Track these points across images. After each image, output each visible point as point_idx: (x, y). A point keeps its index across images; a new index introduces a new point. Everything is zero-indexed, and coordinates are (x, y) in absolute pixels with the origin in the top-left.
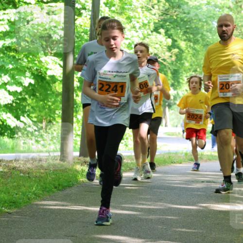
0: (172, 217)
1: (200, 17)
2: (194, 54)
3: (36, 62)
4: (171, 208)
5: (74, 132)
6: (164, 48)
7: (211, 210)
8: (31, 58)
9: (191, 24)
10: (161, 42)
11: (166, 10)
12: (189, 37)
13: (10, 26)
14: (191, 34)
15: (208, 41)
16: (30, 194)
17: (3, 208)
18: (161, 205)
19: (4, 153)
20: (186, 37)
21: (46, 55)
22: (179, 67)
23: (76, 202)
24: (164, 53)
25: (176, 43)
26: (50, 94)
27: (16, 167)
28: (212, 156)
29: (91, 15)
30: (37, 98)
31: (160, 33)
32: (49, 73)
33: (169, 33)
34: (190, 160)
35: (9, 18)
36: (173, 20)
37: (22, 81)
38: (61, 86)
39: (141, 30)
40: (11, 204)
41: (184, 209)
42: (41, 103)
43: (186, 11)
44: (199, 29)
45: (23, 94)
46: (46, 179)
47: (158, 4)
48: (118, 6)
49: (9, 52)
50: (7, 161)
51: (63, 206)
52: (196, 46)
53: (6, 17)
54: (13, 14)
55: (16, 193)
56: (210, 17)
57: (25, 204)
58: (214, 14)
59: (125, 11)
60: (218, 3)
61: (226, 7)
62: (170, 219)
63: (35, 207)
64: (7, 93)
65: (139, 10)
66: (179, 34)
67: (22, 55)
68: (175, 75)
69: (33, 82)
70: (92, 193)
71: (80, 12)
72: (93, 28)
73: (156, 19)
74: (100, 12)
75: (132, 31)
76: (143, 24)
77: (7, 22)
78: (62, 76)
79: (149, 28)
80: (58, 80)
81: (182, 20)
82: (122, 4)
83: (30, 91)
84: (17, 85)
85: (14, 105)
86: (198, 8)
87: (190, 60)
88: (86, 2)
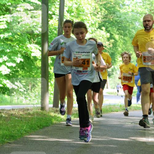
0: (113, 146)
1: (128, 20)
2: (124, 43)
3: (24, 48)
4: (112, 140)
5: (49, 92)
6: (105, 39)
7: (138, 141)
8: (21, 45)
9: (122, 24)
10: (103, 35)
11: (106, 15)
12: (121, 32)
13: (7, 25)
14: (122, 30)
15: (132, 35)
16: (23, 131)
17: (6, 140)
18: (106, 138)
19: (5, 105)
20: (119, 32)
21: (30, 43)
22: (115, 51)
23: (52, 136)
24: (105, 42)
25: (112, 36)
26: (34, 68)
27: (13, 114)
28: (137, 107)
29: (58, 19)
30: (25, 70)
31: (102, 30)
32: (33, 55)
33: (108, 29)
34: (123, 110)
35: (7, 20)
36: (110, 21)
37: (16, 60)
38: (40, 63)
39: (91, 28)
40: (11, 137)
41: (120, 140)
42: (28, 73)
43: (118, 16)
44: (127, 27)
45: (16, 68)
46: (32, 121)
47: (101, 11)
48: (76, 13)
49: (7, 42)
50: (7, 110)
51: (43, 138)
52: (125, 38)
53: (5, 20)
54: (9, 18)
55: (13, 130)
56: (134, 20)
57: (20, 137)
58: (136, 18)
59: (80, 16)
60: (139, 11)
61: (144, 13)
62: (112, 147)
63: (26, 139)
64: (6, 67)
65: (89, 15)
66: (114, 30)
67: (16, 44)
68: (112, 56)
69: (22, 60)
70: (62, 130)
71: (51, 16)
72: (60, 26)
73: (99, 21)
74: (64, 16)
76: (92, 24)
77: (6, 23)
78: (41, 56)
79: (95, 27)
80: (38, 59)
81: (116, 21)
82: (78, 11)
83: (21, 66)
84: (12, 62)
85: (11, 74)
86: (126, 14)
87: (122, 47)
88: (55, 10)
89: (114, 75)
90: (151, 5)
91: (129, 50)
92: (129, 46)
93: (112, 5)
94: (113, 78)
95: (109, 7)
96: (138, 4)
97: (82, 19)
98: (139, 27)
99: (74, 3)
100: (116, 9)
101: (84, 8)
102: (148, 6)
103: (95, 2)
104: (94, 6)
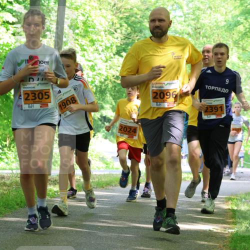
11: (128, 34)
18: (120, 224)
29: (55, 37)
31: (122, 56)
39: (104, 53)
42: (5, 121)
46: (9, 196)
47: (121, 28)
48: (82, 29)
59: (88, 34)
60: (178, 30)
61: (186, 33)
62: (129, 237)
65: (102, 33)
73: (118, 42)
74: (65, 34)
75: (95, 54)
76: (106, 47)
79: (112, 51)
82: (86, 27)
88: (50, 24)
90: (196, 21)
93: (138, 19)
95: (134, 22)
96: (177, 18)
97: (92, 39)
99: (80, 14)
100: (143, 25)
101: (95, 21)
102: (192, 23)
103: (112, 13)
104: (111, 20)
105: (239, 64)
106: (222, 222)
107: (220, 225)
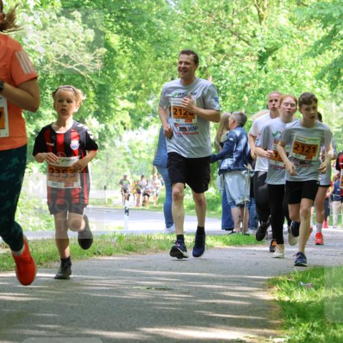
2: (136, 58)
9: (129, 3)
12: (127, 26)
14: (129, 21)
15: (159, 34)
20: (121, 26)
22: (108, 80)
34: (127, 250)
44: (143, 13)
52: (138, 44)
66: (108, 21)
68: (101, 96)
87: (128, 69)
89: (105, 151)
91: (150, 79)
92: (149, 67)
94: (103, 158)
98: (179, 12)
105: (291, 32)
106: (261, 324)
107: (259, 330)
